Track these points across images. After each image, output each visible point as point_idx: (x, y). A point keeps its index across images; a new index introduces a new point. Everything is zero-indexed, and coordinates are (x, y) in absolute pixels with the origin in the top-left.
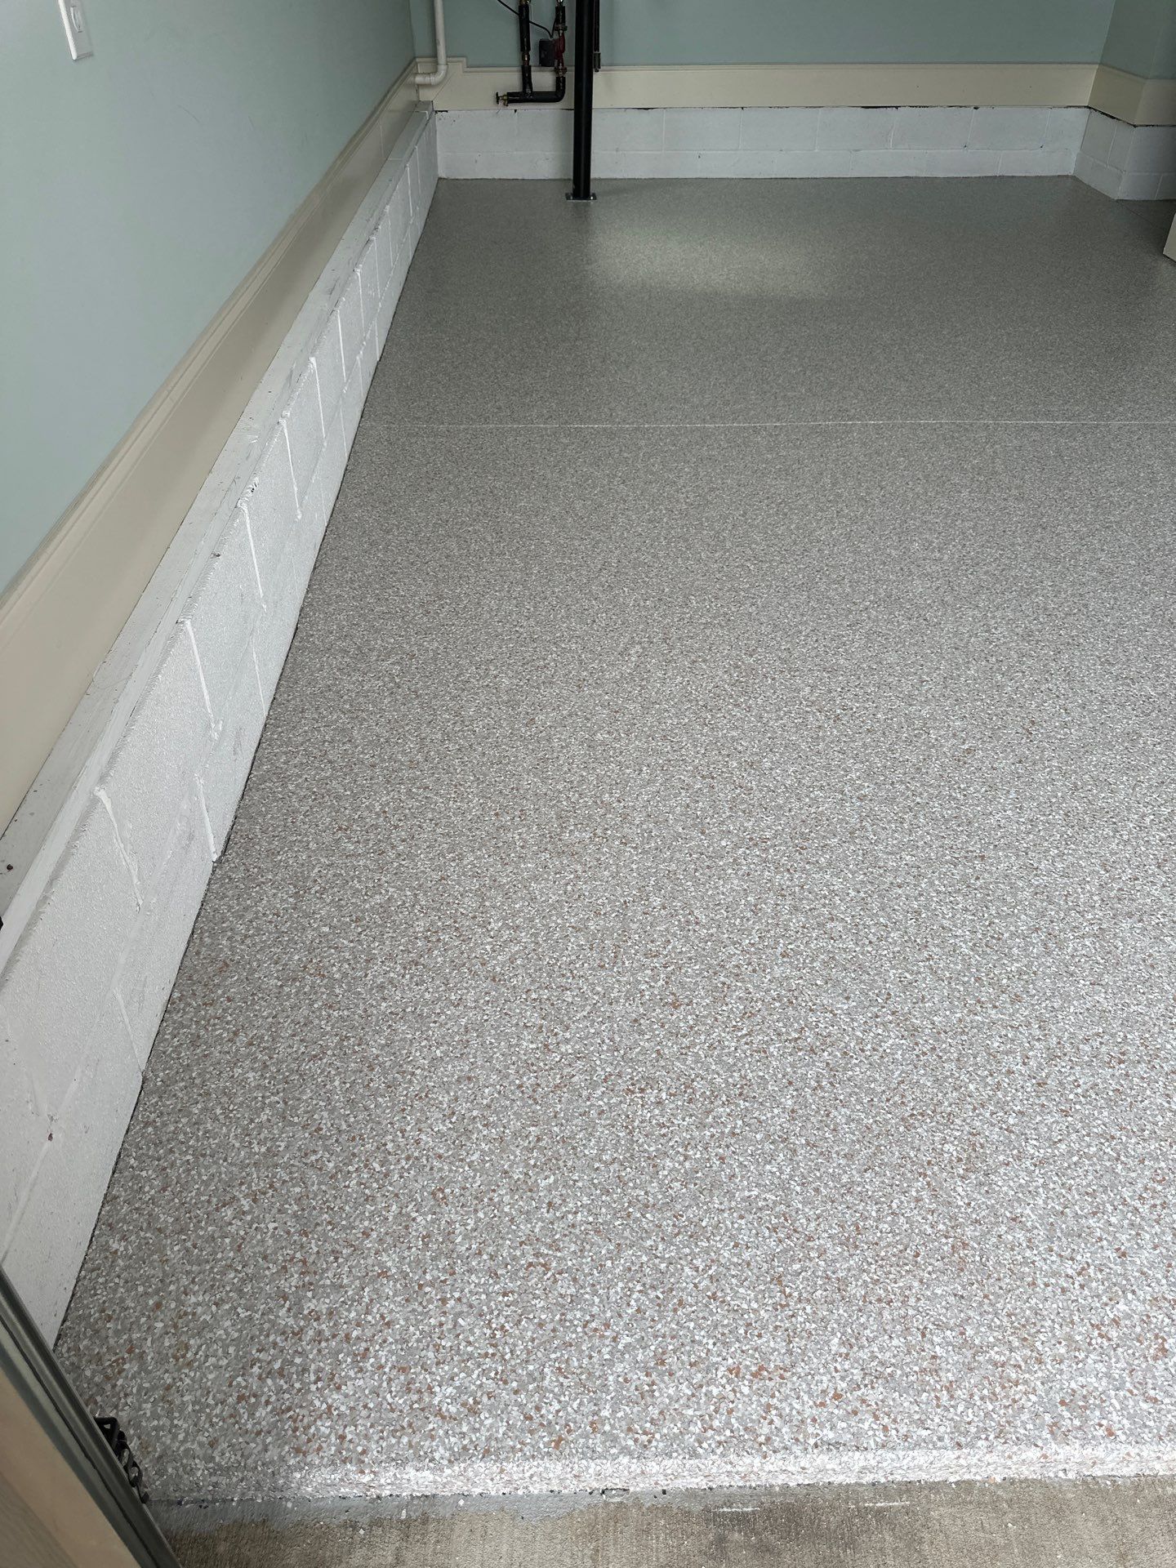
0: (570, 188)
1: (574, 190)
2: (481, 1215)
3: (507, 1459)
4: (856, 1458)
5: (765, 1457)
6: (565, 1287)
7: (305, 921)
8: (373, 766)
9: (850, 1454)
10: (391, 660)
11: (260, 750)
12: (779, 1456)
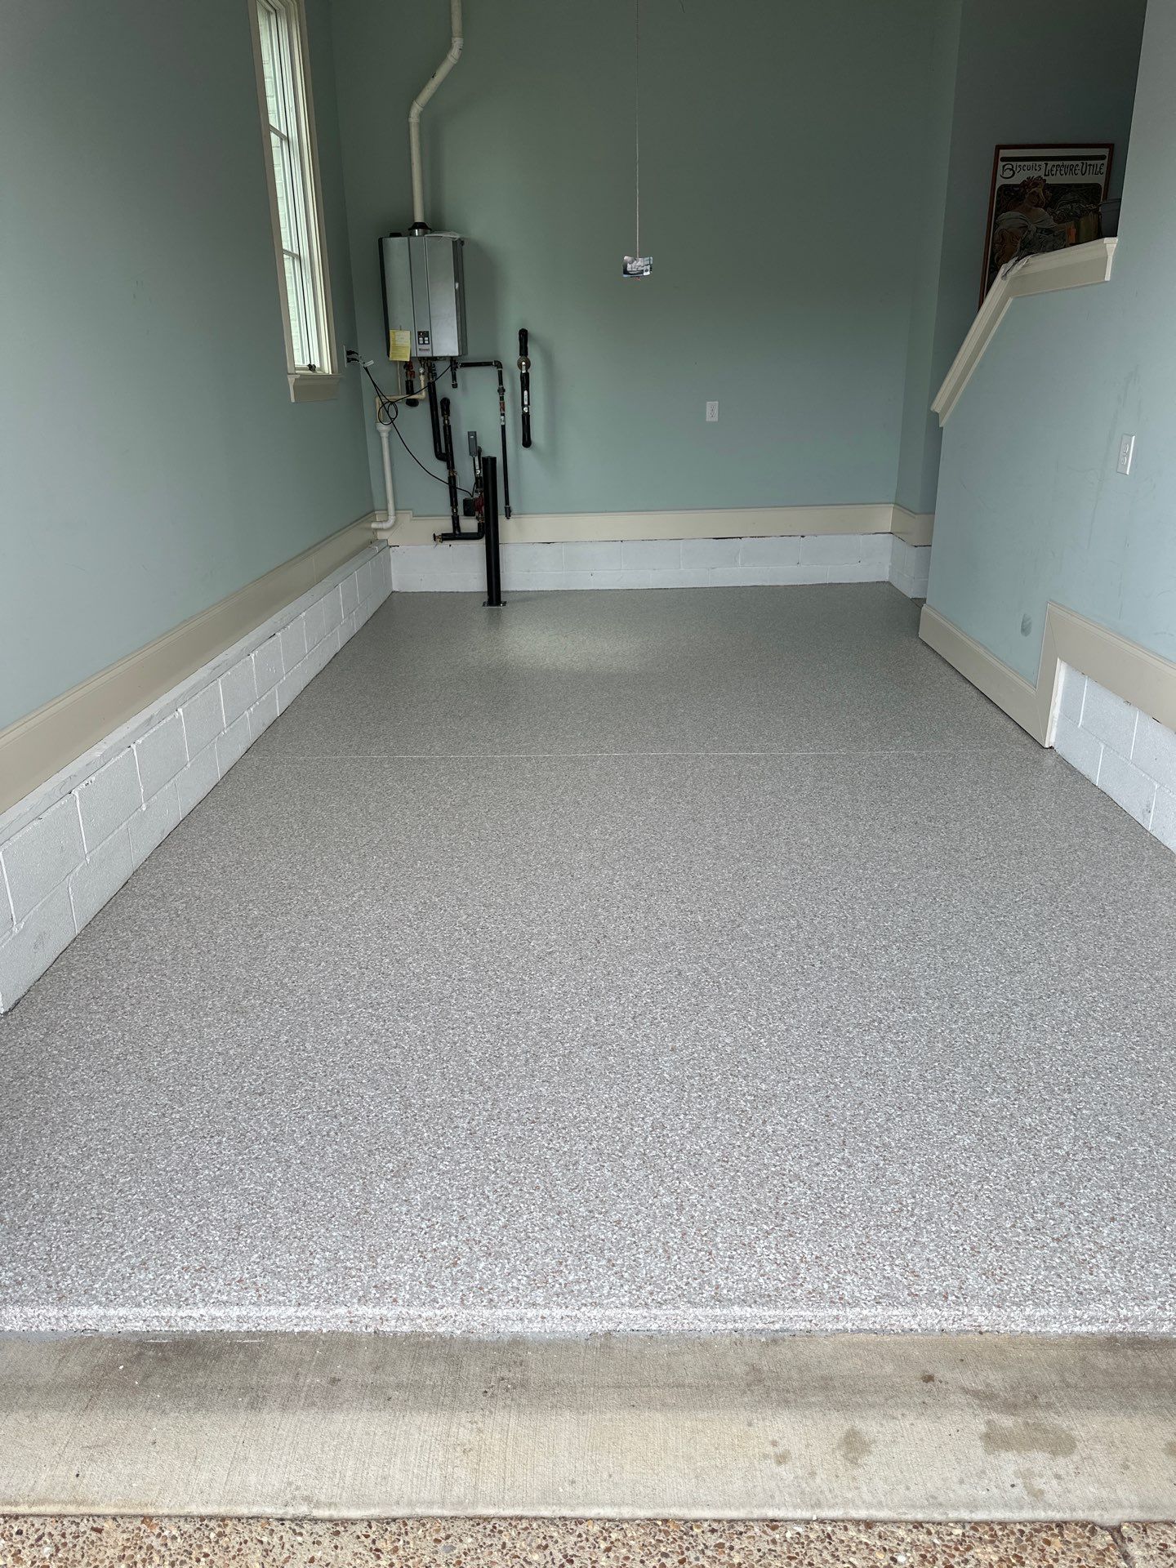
0: (486, 598)
1: (489, 600)
2: (75, 1195)
3: (27, 1305)
4: (235, 1309)
5: (179, 1307)
6: (108, 1229)
7: (44, 1048)
8: (135, 963)
9: (232, 1307)
10: (182, 901)
11: (64, 953)
12: (189, 1307)
